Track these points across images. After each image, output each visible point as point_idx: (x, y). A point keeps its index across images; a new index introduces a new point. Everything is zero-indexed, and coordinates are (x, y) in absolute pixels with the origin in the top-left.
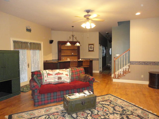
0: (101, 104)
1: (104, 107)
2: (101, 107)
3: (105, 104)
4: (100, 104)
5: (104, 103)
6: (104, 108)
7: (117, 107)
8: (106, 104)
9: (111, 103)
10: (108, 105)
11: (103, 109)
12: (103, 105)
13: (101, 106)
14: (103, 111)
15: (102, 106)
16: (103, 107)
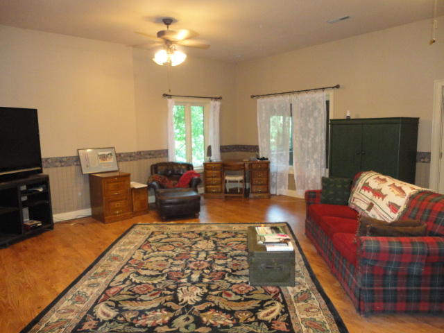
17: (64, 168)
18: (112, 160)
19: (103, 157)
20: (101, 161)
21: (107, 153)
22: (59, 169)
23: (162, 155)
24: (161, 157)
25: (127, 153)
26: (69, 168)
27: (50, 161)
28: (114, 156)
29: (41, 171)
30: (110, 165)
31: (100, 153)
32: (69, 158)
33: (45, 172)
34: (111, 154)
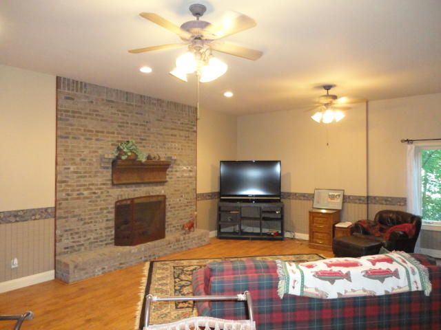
18: (339, 200)
19: (332, 197)
20: (329, 200)
21: (336, 194)
22: (302, 201)
23: (402, 203)
25: (355, 196)
28: (341, 197)
30: (336, 204)
31: (330, 194)
34: (339, 195)
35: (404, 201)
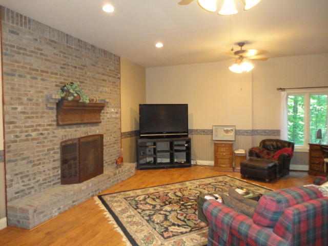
0: (187, 225)
1: (183, 221)
2: (189, 220)
3: (179, 226)
4: (190, 227)
5: (181, 228)
6: (182, 218)
7: (158, 221)
8: (177, 227)
9: (165, 228)
10: (174, 225)
11: (185, 217)
12: (184, 223)
13: (189, 223)
14: (187, 214)
15: (187, 222)
16: (185, 220)
17: (205, 136)
18: (232, 134)
19: (227, 131)
20: (225, 134)
21: (229, 129)
22: (203, 136)
23: (276, 134)
24: (275, 135)
26: (208, 136)
27: (198, 131)
28: (234, 131)
29: (187, 136)
30: (230, 136)
31: (225, 129)
32: (208, 130)
33: (189, 136)
34: (232, 130)
35: (278, 132)
